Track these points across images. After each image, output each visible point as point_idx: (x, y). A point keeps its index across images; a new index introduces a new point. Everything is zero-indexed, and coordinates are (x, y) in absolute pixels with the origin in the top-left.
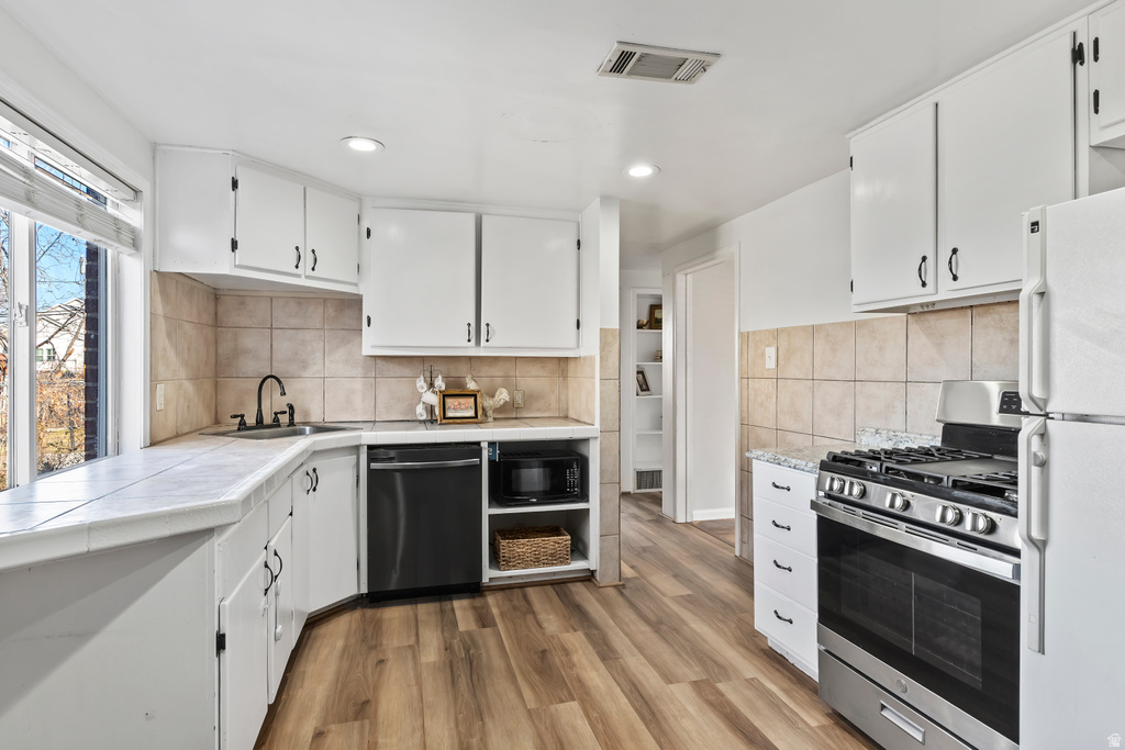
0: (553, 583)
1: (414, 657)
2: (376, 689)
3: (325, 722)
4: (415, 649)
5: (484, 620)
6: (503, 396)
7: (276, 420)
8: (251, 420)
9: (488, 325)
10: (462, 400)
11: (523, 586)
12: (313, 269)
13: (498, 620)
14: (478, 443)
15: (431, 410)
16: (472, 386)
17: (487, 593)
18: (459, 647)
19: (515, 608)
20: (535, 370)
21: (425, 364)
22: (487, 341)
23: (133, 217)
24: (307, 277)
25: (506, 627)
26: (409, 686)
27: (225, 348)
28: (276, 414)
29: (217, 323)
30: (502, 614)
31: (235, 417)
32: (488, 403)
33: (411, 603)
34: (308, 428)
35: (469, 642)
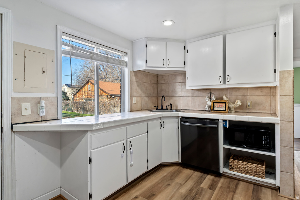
0: (255, 184)
1: (179, 188)
2: (160, 192)
3: (140, 195)
4: (181, 185)
5: (212, 187)
6: (239, 103)
7: (167, 108)
8: (160, 108)
9: (228, 76)
10: (221, 104)
11: (239, 180)
12: (169, 65)
13: (217, 189)
14: (218, 120)
15: (209, 107)
16: (225, 99)
17: (223, 177)
18: (194, 192)
19: (228, 187)
20: (258, 92)
21: (209, 91)
22: (228, 82)
23: (126, 59)
24: (167, 67)
25: (218, 193)
26: (168, 197)
27: (159, 89)
28: (167, 106)
29: (157, 83)
30: (221, 187)
31: (155, 106)
32: (231, 105)
33: (194, 170)
34: (174, 111)
35: (199, 192)
